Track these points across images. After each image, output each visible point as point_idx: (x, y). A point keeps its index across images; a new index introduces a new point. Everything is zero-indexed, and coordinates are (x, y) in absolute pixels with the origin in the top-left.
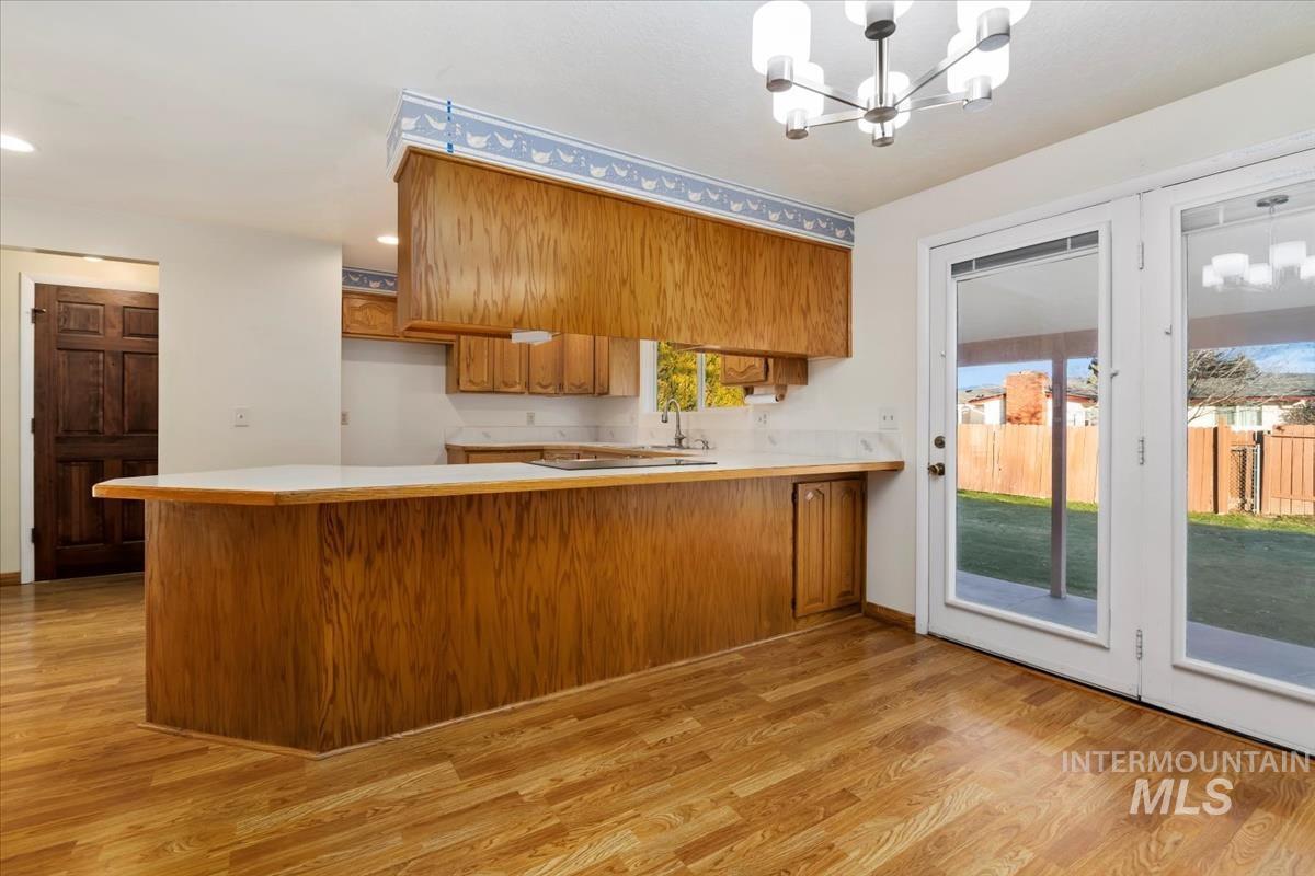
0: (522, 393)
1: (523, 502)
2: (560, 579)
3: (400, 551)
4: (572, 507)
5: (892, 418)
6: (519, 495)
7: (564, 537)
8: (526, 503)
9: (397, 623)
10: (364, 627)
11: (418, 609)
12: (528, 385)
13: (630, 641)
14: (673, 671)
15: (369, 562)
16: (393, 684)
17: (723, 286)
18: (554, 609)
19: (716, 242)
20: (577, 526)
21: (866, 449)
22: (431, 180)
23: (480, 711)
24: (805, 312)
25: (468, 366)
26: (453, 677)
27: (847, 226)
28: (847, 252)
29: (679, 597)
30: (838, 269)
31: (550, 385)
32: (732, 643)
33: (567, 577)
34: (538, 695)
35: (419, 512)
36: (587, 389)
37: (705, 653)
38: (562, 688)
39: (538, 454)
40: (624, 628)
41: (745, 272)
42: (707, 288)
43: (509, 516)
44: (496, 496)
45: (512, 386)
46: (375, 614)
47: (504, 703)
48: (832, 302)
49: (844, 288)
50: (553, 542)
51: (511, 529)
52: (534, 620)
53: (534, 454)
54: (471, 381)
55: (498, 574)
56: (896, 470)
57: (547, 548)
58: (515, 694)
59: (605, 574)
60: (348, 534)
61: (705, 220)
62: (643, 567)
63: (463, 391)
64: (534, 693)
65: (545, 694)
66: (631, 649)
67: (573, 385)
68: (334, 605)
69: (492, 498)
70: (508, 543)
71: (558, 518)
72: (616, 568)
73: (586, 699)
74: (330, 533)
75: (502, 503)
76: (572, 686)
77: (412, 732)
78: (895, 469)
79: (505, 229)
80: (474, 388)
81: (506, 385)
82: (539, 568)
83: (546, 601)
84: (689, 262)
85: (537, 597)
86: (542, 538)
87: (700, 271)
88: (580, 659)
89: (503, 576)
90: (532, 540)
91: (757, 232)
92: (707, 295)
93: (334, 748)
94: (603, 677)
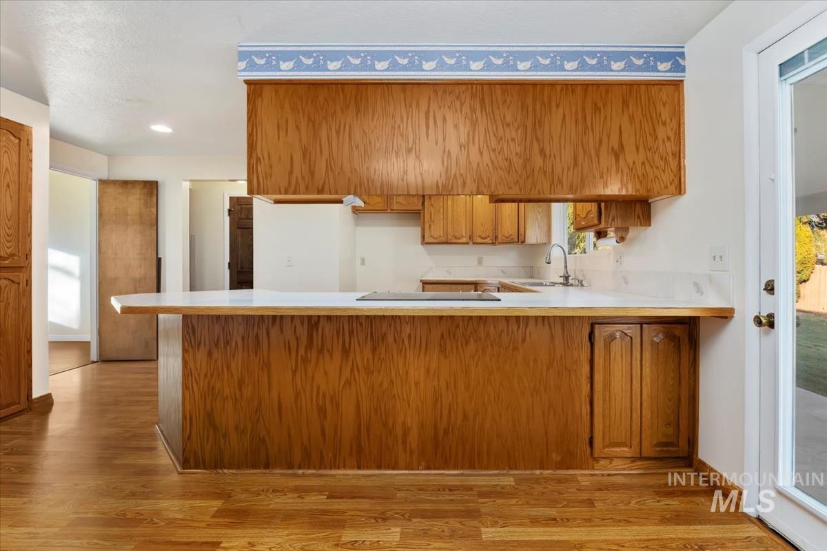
0: (468, 243)
1: (313, 322)
2: (342, 382)
3: (228, 348)
4: (353, 330)
5: (721, 257)
6: (310, 317)
7: (346, 352)
8: (315, 323)
9: (227, 397)
10: (207, 396)
11: (240, 390)
12: (471, 237)
13: (404, 442)
14: (446, 478)
15: (210, 354)
16: (224, 437)
17: (513, 140)
18: (338, 406)
19: (505, 102)
20: (356, 343)
21: (697, 292)
22: (260, 100)
23: (282, 469)
24: (618, 153)
25: (430, 226)
26: (263, 441)
27: (676, 58)
28: (678, 85)
29: (453, 414)
30: (664, 105)
31: (488, 236)
32: (512, 466)
33: (348, 382)
34: (325, 468)
35: (240, 324)
36: (513, 239)
37: (481, 468)
38: (344, 467)
39: (473, 286)
40: (399, 431)
41: (539, 123)
42: (494, 144)
43: (303, 332)
44: (293, 317)
45: (460, 239)
46: (213, 388)
47: (300, 468)
48: (656, 138)
49: (674, 122)
50: (337, 354)
51: (304, 341)
52: (322, 411)
53: (469, 286)
54: (432, 236)
55: (294, 373)
56: (726, 317)
57: (331, 358)
58: (307, 463)
59: (381, 384)
60: (198, 334)
61: (491, 84)
62: (417, 384)
63: (427, 243)
64: (321, 466)
65: (331, 469)
66: (405, 451)
67: (504, 236)
68: (190, 378)
69: (290, 318)
70: (302, 352)
71: (341, 335)
72: (392, 382)
73: (354, 482)
74: (188, 333)
75: (297, 322)
76: (353, 468)
77: (234, 471)
78: (724, 316)
79: (311, 124)
80: (436, 241)
81: (456, 238)
82: (326, 373)
83: (332, 399)
84: (474, 124)
85: (324, 395)
86: (328, 351)
87: (487, 131)
88: (360, 449)
89: (298, 374)
90: (320, 351)
91: (552, 84)
92: (494, 150)
93: (190, 468)
94: (379, 467)
